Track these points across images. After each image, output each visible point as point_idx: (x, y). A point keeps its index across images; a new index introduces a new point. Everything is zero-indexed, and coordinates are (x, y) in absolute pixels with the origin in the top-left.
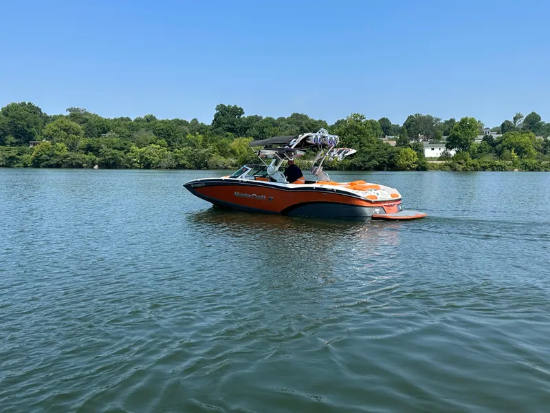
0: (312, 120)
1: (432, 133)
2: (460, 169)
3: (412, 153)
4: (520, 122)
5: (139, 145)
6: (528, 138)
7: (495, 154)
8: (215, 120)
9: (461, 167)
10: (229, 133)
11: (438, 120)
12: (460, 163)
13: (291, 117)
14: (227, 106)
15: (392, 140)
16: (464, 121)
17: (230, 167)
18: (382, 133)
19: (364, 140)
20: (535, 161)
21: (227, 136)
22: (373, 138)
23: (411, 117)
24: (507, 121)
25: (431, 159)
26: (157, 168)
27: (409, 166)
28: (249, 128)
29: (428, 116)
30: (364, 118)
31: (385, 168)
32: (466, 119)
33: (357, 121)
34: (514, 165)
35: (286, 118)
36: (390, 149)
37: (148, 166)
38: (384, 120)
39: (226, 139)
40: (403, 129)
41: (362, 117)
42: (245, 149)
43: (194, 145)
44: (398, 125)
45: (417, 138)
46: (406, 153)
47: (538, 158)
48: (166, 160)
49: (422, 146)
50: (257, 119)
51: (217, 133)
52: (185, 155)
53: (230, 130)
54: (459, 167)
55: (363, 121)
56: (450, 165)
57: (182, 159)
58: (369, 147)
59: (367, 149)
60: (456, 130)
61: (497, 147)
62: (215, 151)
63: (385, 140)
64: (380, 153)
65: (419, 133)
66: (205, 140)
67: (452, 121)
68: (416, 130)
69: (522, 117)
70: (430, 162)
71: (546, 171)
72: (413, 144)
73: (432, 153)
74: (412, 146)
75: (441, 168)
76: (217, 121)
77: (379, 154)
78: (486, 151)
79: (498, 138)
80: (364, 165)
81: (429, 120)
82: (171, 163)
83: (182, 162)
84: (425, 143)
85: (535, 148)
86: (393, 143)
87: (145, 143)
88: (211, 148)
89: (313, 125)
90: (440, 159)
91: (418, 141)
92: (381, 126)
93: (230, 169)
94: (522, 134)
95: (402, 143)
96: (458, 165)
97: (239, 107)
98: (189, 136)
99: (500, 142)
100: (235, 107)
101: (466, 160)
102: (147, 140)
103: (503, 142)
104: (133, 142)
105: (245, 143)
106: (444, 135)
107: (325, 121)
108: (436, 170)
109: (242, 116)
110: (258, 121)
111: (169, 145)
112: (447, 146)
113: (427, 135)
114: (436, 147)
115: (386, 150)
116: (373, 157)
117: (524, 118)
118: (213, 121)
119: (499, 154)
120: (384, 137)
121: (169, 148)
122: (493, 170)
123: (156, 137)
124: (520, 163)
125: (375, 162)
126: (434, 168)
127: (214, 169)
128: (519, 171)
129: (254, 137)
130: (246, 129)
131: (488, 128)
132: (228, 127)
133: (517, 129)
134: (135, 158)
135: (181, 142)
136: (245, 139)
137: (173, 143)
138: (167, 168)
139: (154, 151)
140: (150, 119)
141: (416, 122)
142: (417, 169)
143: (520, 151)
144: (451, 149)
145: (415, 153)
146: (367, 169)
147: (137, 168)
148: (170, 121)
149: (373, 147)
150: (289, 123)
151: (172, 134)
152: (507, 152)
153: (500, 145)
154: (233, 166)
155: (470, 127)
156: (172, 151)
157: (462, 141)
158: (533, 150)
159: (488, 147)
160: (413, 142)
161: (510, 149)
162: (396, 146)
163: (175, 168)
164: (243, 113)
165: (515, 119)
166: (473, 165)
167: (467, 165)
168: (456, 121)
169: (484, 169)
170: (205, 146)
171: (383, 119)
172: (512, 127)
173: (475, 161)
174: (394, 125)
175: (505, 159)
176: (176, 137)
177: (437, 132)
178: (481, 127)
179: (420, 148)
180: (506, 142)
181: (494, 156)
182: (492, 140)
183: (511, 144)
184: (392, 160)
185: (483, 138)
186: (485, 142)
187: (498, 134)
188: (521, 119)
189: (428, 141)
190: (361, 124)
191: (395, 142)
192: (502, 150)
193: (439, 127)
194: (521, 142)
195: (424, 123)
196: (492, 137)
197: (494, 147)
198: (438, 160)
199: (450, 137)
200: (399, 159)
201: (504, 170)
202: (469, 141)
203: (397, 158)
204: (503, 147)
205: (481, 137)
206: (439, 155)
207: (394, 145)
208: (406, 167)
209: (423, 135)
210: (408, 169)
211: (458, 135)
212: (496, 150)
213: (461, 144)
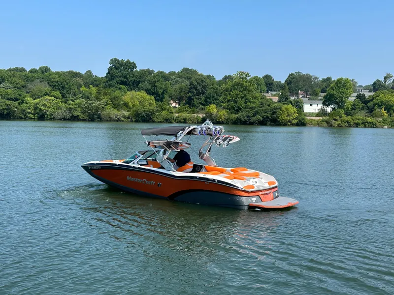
0: (201, 75)
1: (310, 90)
2: (336, 125)
3: (292, 109)
4: (389, 82)
5: (34, 97)
7: (367, 111)
8: (109, 73)
9: (337, 123)
10: (122, 86)
11: (316, 78)
12: (335, 120)
13: (182, 72)
14: (120, 60)
15: (275, 95)
16: (339, 81)
17: (122, 119)
18: (266, 89)
19: (249, 96)
21: (120, 89)
22: (257, 95)
23: (292, 74)
24: (378, 80)
25: (310, 114)
26: (51, 119)
27: (290, 121)
28: (141, 81)
29: (307, 75)
30: (249, 76)
31: (269, 123)
32: (341, 79)
33: (243, 78)
34: (384, 121)
35: (177, 72)
36: (272, 106)
37: (42, 117)
38: (267, 77)
39: (119, 91)
40: (285, 85)
41: (247, 75)
42: (138, 102)
43: (88, 98)
44: (280, 82)
45: (297, 94)
46: (287, 110)
48: (60, 111)
49: (301, 102)
50: (149, 72)
51: (110, 86)
52: (79, 107)
53: (122, 83)
54: (334, 123)
55: (248, 78)
56: (326, 122)
57: (76, 110)
58: (254, 103)
59: (252, 105)
60: (332, 89)
61: (369, 105)
62: (108, 104)
63: (268, 96)
64: (264, 108)
65: (299, 89)
66: (99, 93)
67: (329, 79)
68: (296, 86)
69: (391, 77)
70: (308, 118)
72: (294, 100)
73: (311, 108)
74: (293, 103)
75: (319, 124)
76: (110, 74)
77: (262, 110)
78: (359, 108)
79: (369, 96)
80: (249, 119)
81: (308, 78)
82: (64, 114)
83: (76, 113)
84: (304, 99)
86: (276, 99)
87: (39, 94)
88: (104, 100)
89: (202, 81)
90: (318, 115)
91: (298, 98)
92: (265, 82)
93: (123, 121)
94: (392, 93)
95: (284, 99)
96: (334, 121)
97: (132, 61)
98: (83, 89)
99: (372, 100)
100: (128, 62)
101: (341, 117)
102: (41, 92)
103: (374, 100)
104: (27, 92)
105: (138, 97)
106: (322, 92)
107: (213, 77)
108: (315, 125)
109: (135, 70)
110: (150, 74)
111: (63, 96)
112: (324, 104)
113: (306, 92)
114: (314, 103)
115: (269, 106)
116: (257, 113)
117: (393, 77)
118: (107, 74)
119: (371, 111)
120: (268, 93)
121: (63, 100)
122: (365, 127)
123: (50, 89)
124: (389, 120)
125: (258, 117)
126: (312, 123)
127: (108, 121)
128: (388, 128)
129: (146, 90)
130: (139, 82)
131: (361, 86)
132: (121, 81)
133: (387, 88)
134: (29, 109)
135: (75, 95)
136: (138, 93)
137: (67, 95)
138: (61, 119)
139: (48, 102)
140: (45, 70)
141: (296, 79)
142: (297, 125)
143: (390, 109)
144: (328, 106)
145: (296, 109)
146: (252, 124)
147: (31, 119)
148: (64, 73)
149: (258, 102)
150: (180, 77)
151: (67, 86)
152: (378, 110)
153: (372, 103)
154: (125, 119)
155: (345, 86)
156: (66, 103)
157: (337, 99)
159: (361, 105)
160: (294, 98)
162: (279, 102)
163: (68, 119)
164: (136, 67)
165: (385, 78)
166: (348, 122)
167: (341, 121)
169: (357, 125)
170: (98, 99)
171: (266, 75)
172: (382, 86)
173: (349, 118)
174: (276, 82)
175: (376, 116)
176: (71, 89)
177: (315, 89)
178: (354, 85)
179: (300, 105)
180: (377, 100)
181: (366, 113)
182: (365, 98)
183: (382, 102)
184: (275, 115)
185: (357, 96)
186: (359, 99)
187: (369, 92)
188: (391, 78)
189: (307, 97)
190: (247, 81)
191: (277, 98)
192: (374, 107)
193: (317, 85)
194: (390, 100)
195: (304, 81)
196: (365, 95)
197: (366, 104)
198: (316, 116)
199: (327, 95)
200: (281, 115)
201: (375, 126)
202: (344, 100)
203: (280, 114)
204: (374, 105)
205: (355, 94)
206: (317, 111)
207: (276, 101)
208: (287, 122)
209: (302, 92)
210: (289, 124)
211: (334, 94)
212: (368, 108)
213: (337, 102)
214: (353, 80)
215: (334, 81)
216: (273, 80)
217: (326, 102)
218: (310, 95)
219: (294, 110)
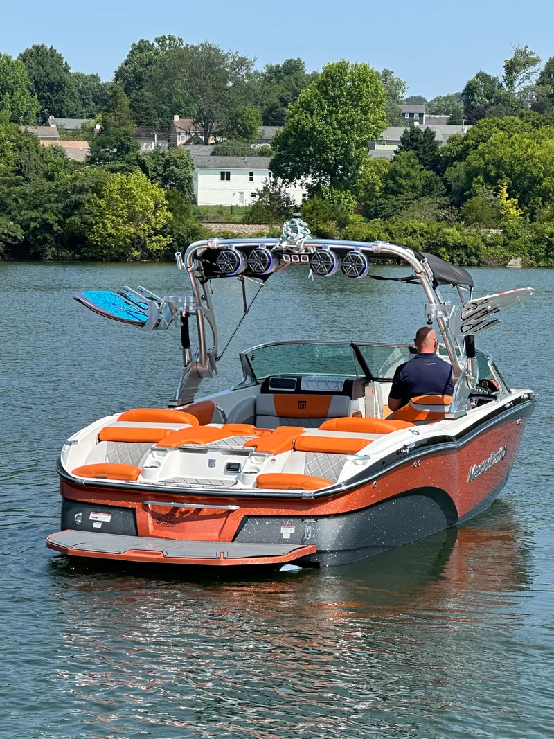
3: (148, 192)
4: (528, 80)
7: (444, 200)
11: (242, 63)
15: (75, 135)
16: (333, 76)
18: (37, 106)
23: (142, 47)
24: (483, 77)
25: (222, 214)
27: (138, 243)
29: (208, 49)
31: (50, 251)
32: (341, 67)
34: (510, 241)
36: (65, 177)
38: (40, 57)
40: (114, 96)
44: (95, 78)
45: (167, 131)
46: (126, 194)
49: (187, 163)
60: (307, 107)
61: (450, 173)
63: (48, 135)
64: (29, 189)
65: (176, 109)
67: (292, 68)
68: (162, 98)
69: (534, 62)
70: (215, 228)
72: (155, 155)
73: (225, 189)
74: (150, 164)
77: (23, 196)
78: (413, 187)
79: (452, 139)
81: (208, 62)
84: (195, 150)
86: (78, 150)
90: (253, 215)
91: (172, 144)
92: (31, 77)
94: (536, 125)
99: (461, 156)
103: (472, 156)
106: (267, 122)
112: (276, 169)
113: (204, 120)
114: (238, 167)
115: (51, 178)
117: (541, 66)
119: (458, 197)
120: (45, 122)
124: (528, 234)
125: (7, 225)
128: (526, 266)
131: (418, 100)
133: (515, 107)
141: (162, 65)
142: (170, 256)
143: (528, 189)
144: (291, 177)
145: (160, 193)
152: (483, 193)
153: (461, 166)
155: (355, 98)
157: (326, 149)
159: (421, 175)
160: (153, 146)
162: (91, 161)
165: (511, 68)
168: (308, 71)
171: (38, 49)
172: (499, 100)
174: (79, 77)
175: (478, 219)
177: (239, 108)
178: (393, 96)
179: (180, 173)
180: (482, 155)
181: (442, 207)
182: (434, 145)
183: (498, 164)
184: (75, 219)
185: (403, 140)
186: (411, 152)
187: (452, 122)
188: (530, 70)
189: (206, 143)
191: (85, 144)
192: (469, 185)
193: (246, 92)
194: (531, 157)
195: (194, 75)
196: (433, 134)
197: (440, 172)
198: (243, 222)
199: (287, 135)
200: (102, 215)
201: (474, 260)
202: (354, 153)
203: (95, 211)
204: (472, 174)
205: (397, 133)
206: (249, 201)
207: (81, 159)
208: (126, 247)
209: (188, 121)
210: (136, 253)
211: (313, 129)
212: (448, 186)
213: (326, 161)
214: (386, 74)
215: (315, 75)
216: (66, 70)
217: (283, 168)
218: (220, 134)
219: (153, 197)
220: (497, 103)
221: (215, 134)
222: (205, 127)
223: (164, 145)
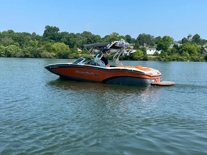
0: (93, 35)
1: (150, 43)
2: (163, 60)
4: (191, 38)
5: (5, 45)
6: (194, 46)
7: (179, 53)
8: (45, 33)
9: (163, 59)
10: (52, 40)
11: (153, 36)
12: (163, 58)
13: (83, 33)
14: (51, 26)
15: (132, 46)
16: (165, 37)
17: (52, 57)
20: (197, 57)
21: (51, 41)
23: (140, 35)
24: (185, 38)
25: (150, 55)
26: (14, 57)
27: (139, 58)
29: (149, 35)
30: (118, 35)
31: (128, 59)
32: (166, 36)
33: (115, 36)
34: (188, 58)
35: (80, 33)
37: (9, 56)
39: (50, 43)
40: (137, 41)
41: (117, 34)
42: (60, 48)
43: (34, 46)
44: (134, 39)
45: (143, 45)
46: (138, 52)
47: (198, 55)
48: (19, 53)
49: (145, 49)
50: (66, 33)
51: (46, 40)
52: (29, 51)
53: (52, 39)
54: (162, 59)
55: (118, 36)
56: (158, 58)
57: (27, 52)
60: (161, 41)
61: (180, 50)
62: (44, 49)
66: (39, 43)
67: (159, 37)
68: (143, 41)
69: (191, 36)
70: (149, 57)
71: (202, 61)
72: (142, 48)
73: (150, 52)
74: (141, 49)
75: (154, 60)
76: (46, 34)
78: (175, 52)
79: (180, 46)
81: (149, 37)
82: (21, 54)
83: (27, 54)
84: (147, 47)
85: (197, 51)
87: (8, 44)
88: (42, 47)
89: (94, 38)
90: (154, 55)
92: (127, 38)
93: (52, 58)
94: (192, 44)
95: (136, 47)
96: (162, 58)
97: (57, 27)
98: (31, 41)
99: (181, 48)
100: (55, 27)
101: (165, 56)
102: (8, 42)
103: (183, 48)
104: (1, 43)
105: (60, 45)
106: (156, 44)
107: (99, 36)
108: (152, 60)
109: (58, 32)
110: (67, 34)
111: (21, 45)
113: (148, 44)
114: (152, 49)
117: (192, 37)
118: (44, 34)
119: (181, 53)
121: (21, 47)
122: (178, 61)
123: (13, 41)
124: (190, 57)
126: (151, 59)
127: (44, 58)
128: (189, 61)
129: (64, 42)
130: (61, 38)
131: (176, 41)
132: (51, 37)
133: (189, 42)
134: (3, 52)
135: (27, 44)
136: (60, 43)
137: (23, 44)
138: (19, 57)
139: (12, 48)
140: (11, 32)
141: (143, 37)
142: (143, 60)
143: (190, 52)
144: (159, 50)
145: (142, 52)
147: (3, 57)
148: (21, 33)
150: (82, 36)
151: (22, 40)
152: (184, 52)
153: (181, 49)
154: (53, 57)
155: (167, 40)
156: (22, 48)
158: (196, 52)
159: (176, 50)
160: (141, 47)
161: (185, 51)
163: (23, 57)
164: (59, 30)
165: (188, 37)
166: (169, 58)
167: (166, 58)
168: (161, 37)
169: (174, 60)
170: (39, 46)
171: (128, 35)
173: (169, 57)
174: (132, 39)
175: (183, 56)
176: (24, 41)
178: (173, 41)
179: (145, 50)
180: (184, 48)
181: (178, 54)
182: (178, 46)
183: (186, 49)
184: (132, 55)
185: (174, 46)
186: (175, 47)
187: (180, 44)
190: (117, 37)
191: (133, 47)
192: (182, 51)
193: (153, 40)
194: (191, 48)
195: (147, 38)
196: (178, 45)
197: (178, 50)
198: (153, 56)
199: (158, 45)
200: (135, 55)
201: (183, 61)
202: (167, 47)
203: (134, 54)
204: (183, 50)
206: (153, 54)
207: (132, 48)
208: (138, 59)
209: (146, 44)
210: (139, 59)
211: (162, 44)
212: (179, 52)
213: (163, 48)
214: (172, 38)
216: (131, 38)
217: (158, 49)
218: (150, 45)
219: (141, 53)
220: (186, 41)
221: (149, 45)
222: (148, 45)
223: (143, 47)
